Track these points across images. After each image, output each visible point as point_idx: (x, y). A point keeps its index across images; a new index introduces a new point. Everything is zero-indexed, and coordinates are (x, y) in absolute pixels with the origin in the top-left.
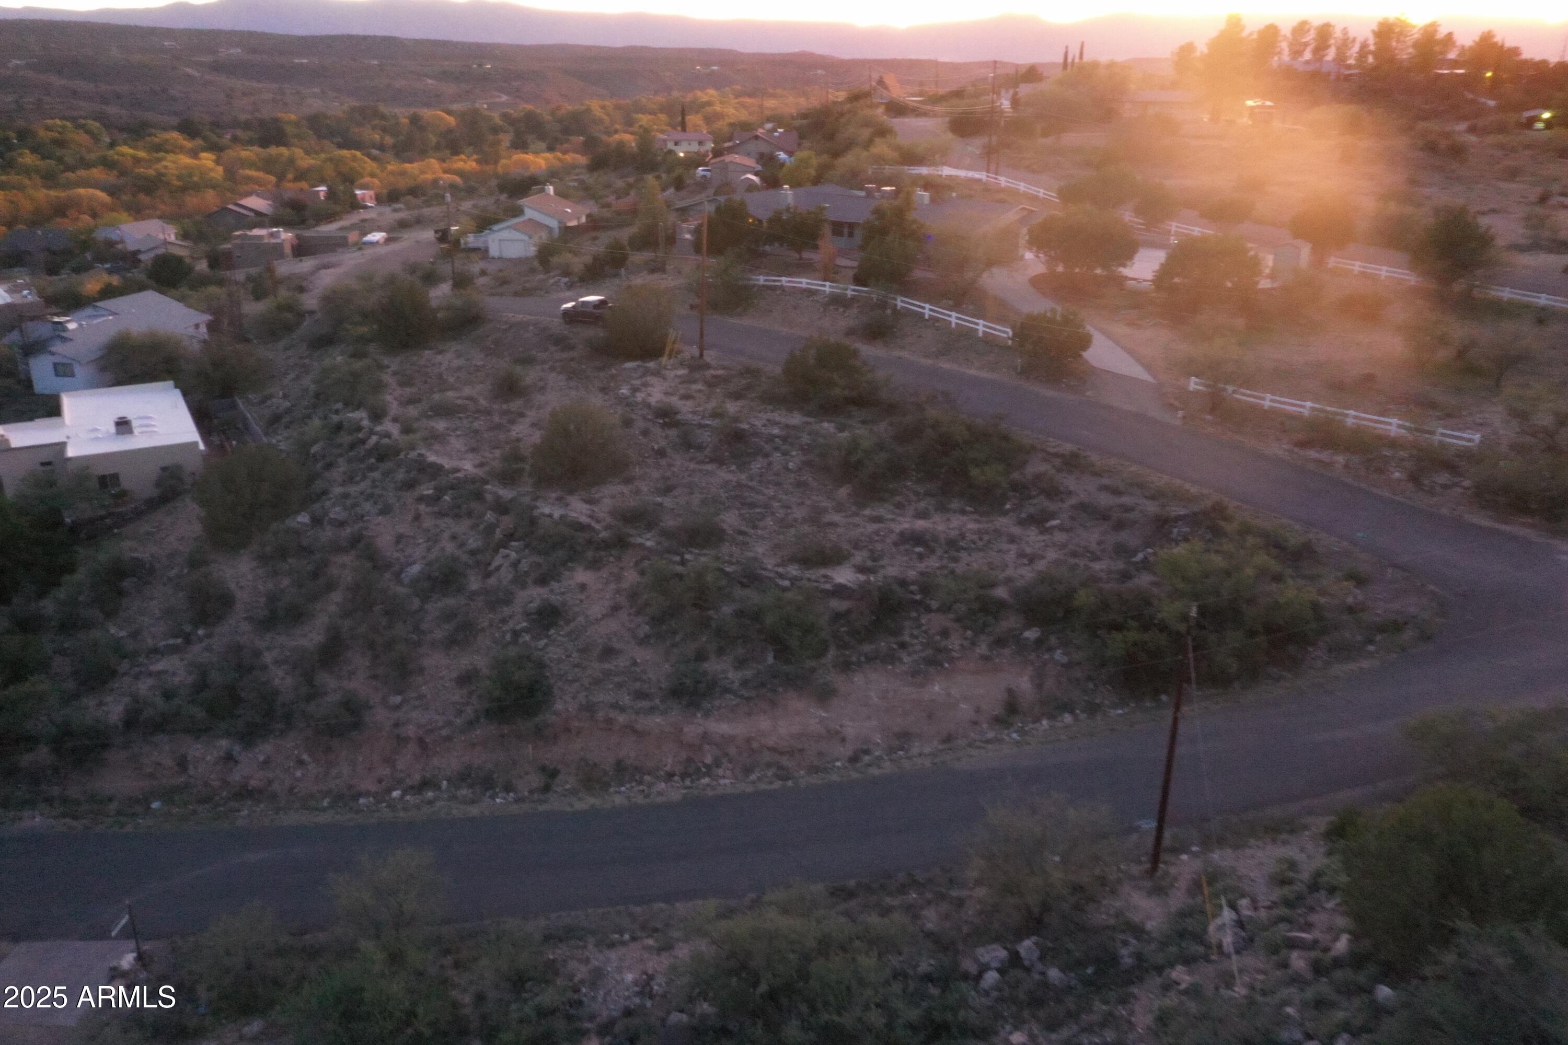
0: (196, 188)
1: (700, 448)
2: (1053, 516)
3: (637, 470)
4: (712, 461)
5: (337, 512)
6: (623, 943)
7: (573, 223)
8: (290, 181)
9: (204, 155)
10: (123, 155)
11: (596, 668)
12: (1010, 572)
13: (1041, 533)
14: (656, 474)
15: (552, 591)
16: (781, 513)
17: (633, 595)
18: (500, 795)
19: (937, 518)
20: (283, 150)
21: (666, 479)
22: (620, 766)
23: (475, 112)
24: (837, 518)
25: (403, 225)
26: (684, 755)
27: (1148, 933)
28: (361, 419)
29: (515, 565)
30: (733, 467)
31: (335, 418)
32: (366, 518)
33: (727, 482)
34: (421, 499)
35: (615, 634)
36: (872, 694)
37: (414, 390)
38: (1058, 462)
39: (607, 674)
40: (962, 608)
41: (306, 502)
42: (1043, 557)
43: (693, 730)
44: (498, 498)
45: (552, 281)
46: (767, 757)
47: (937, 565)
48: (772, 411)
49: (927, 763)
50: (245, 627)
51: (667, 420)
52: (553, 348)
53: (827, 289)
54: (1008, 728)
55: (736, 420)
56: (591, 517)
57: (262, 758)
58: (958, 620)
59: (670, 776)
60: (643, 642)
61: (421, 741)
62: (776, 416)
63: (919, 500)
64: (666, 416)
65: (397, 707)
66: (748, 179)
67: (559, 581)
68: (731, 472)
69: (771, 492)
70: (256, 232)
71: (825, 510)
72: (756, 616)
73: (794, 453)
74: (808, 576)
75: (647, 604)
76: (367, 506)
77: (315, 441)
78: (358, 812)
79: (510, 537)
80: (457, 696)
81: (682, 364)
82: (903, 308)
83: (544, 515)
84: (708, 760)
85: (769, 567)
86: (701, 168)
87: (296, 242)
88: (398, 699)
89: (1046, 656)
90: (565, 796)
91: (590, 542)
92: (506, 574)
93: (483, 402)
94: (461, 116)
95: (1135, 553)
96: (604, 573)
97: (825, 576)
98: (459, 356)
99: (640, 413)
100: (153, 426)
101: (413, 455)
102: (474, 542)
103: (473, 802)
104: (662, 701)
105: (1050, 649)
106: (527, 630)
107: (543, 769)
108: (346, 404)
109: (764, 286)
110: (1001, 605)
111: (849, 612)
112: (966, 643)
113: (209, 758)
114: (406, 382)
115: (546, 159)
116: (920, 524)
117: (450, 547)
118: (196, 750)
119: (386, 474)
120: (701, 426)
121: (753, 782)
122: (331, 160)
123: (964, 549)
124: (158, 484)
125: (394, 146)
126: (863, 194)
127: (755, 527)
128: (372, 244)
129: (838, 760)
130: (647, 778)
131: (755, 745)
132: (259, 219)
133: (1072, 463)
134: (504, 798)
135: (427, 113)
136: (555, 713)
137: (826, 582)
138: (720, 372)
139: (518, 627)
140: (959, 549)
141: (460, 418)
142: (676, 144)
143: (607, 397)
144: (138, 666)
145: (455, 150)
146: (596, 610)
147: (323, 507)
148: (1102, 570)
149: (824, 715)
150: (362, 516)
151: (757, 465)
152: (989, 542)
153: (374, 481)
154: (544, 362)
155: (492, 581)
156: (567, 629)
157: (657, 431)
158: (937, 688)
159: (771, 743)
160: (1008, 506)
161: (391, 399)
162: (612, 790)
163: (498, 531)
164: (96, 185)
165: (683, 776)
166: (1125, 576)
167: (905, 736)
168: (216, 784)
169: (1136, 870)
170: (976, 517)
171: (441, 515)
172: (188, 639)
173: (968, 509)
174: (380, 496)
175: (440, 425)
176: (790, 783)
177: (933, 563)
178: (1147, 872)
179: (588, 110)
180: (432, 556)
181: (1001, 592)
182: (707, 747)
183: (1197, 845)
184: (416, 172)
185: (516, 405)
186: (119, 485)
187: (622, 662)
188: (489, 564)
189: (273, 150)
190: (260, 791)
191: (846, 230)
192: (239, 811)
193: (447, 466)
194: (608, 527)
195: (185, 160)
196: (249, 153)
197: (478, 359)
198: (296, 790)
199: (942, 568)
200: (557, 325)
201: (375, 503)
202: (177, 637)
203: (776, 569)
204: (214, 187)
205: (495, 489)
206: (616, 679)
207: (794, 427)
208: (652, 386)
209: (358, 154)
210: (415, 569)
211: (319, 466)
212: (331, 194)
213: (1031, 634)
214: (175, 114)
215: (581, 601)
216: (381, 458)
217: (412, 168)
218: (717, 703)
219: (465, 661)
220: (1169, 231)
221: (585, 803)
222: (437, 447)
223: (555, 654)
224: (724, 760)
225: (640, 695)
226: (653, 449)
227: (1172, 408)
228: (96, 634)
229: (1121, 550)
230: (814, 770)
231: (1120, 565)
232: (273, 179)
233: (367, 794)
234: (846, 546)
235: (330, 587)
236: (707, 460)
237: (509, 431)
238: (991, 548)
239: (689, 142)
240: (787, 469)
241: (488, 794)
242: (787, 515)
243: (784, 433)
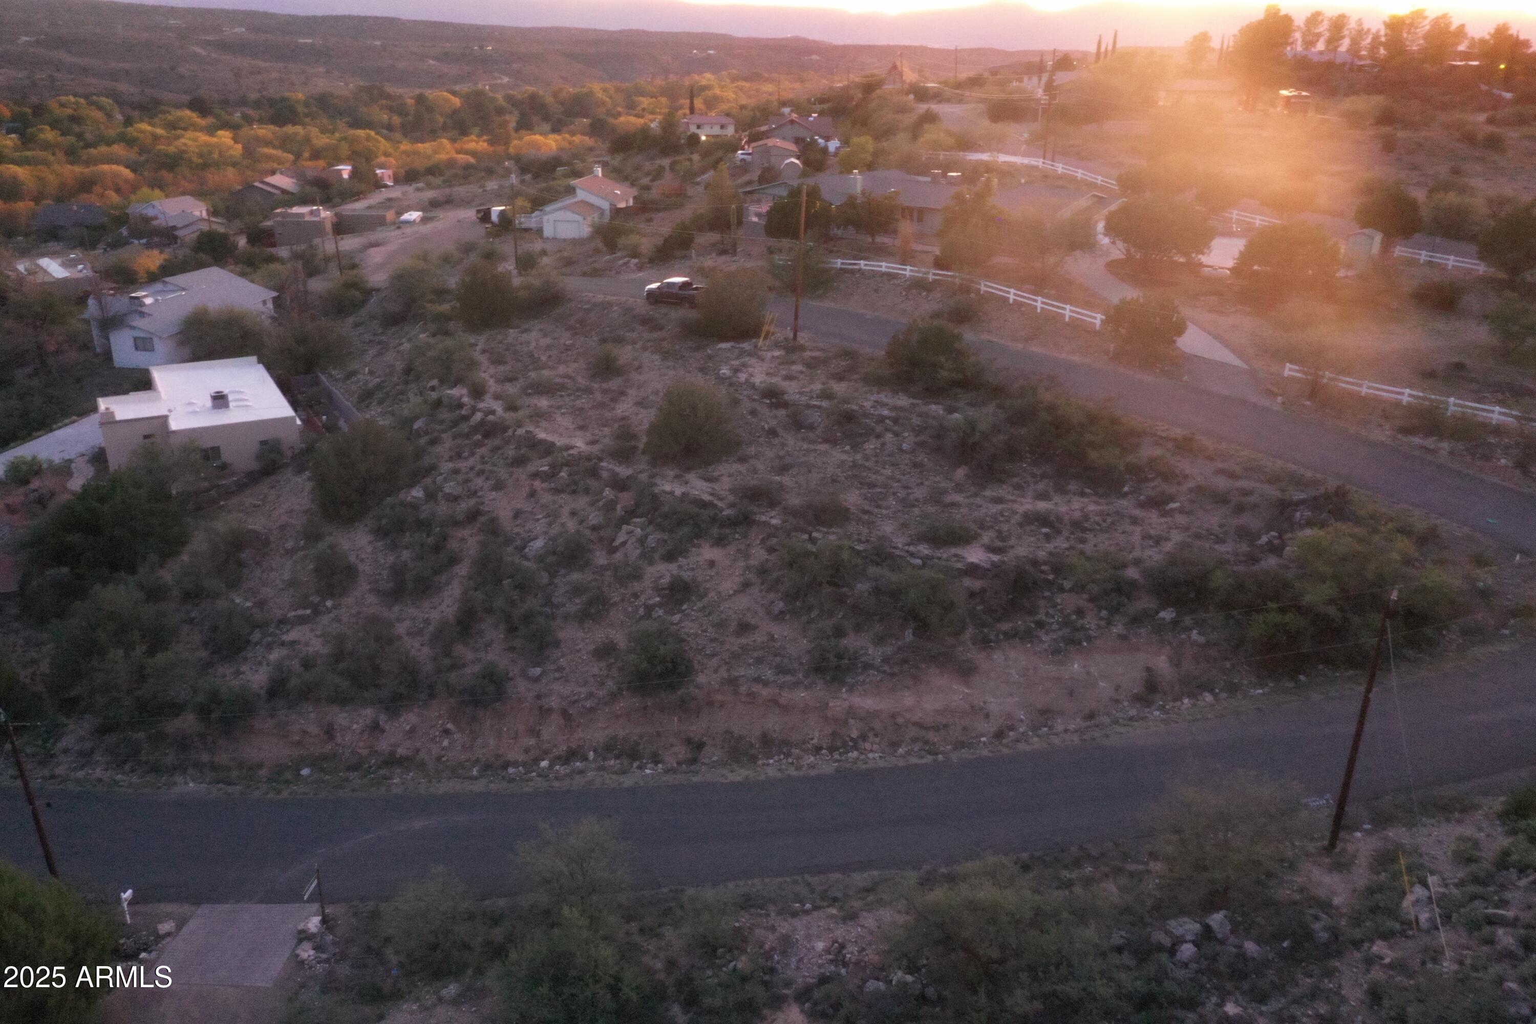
0: (217, 165)
1: (811, 428)
2: (1172, 499)
3: (752, 450)
4: (825, 441)
5: (450, 487)
6: (806, 912)
7: (622, 205)
8: (306, 160)
9: (220, 133)
10: (142, 132)
11: (735, 643)
12: (1137, 553)
13: (1163, 516)
14: (770, 454)
15: (680, 567)
16: (902, 494)
17: (762, 571)
18: (649, 766)
19: (1057, 499)
20: (298, 129)
21: (781, 458)
22: (766, 740)
23: (480, 94)
24: (958, 498)
25: (434, 204)
26: (829, 730)
27: (1337, 908)
28: (461, 396)
29: (642, 541)
30: (848, 448)
31: (434, 395)
32: (480, 494)
33: (843, 462)
34: (535, 475)
35: (749, 609)
36: (1013, 671)
37: (508, 368)
38: (1170, 445)
39: (745, 649)
40: (1094, 588)
41: (415, 477)
42: (1168, 539)
43: (838, 704)
44: (615, 475)
45: (621, 262)
46: (912, 732)
47: (1065, 545)
48: (879, 393)
49: (1076, 739)
50: (371, 599)
51: (774, 400)
52: (640, 328)
53: (908, 273)
54: (1149, 707)
55: (847, 401)
56: (712, 494)
57: (408, 728)
58: (1091, 600)
59: (818, 750)
60: (779, 617)
61: (565, 714)
62: (884, 397)
63: (1036, 483)
64: (773, 396)
65: (537, 680)
66: (793, 163)
67: (686, 558)
68: (845, 452)
69: (888, 472)
70: (296, 210)
71: (945, 492)
72: (895, 594)
73: (906, 434)
74: (939, 555)
75: (777, 581)
76: (479, 482)
77: (417, 418)
78: (511, 781)
79: (631, 513)
80: (596, 668)
81: (777, 345)
82: (986, 292)
83: (664, 492)
84: (854, 734)
85: (900, 546)
86: (740, 152)
87: (335, 220)
88: (538, 671)
89: (1183, 636)
90: (714, 767)
91: (714, 519)
92: (633, 552)
93: (582, 381)
94: (466, 97)
95: (1259, 537)
96: (732, 550)
97: (956, 555)
98: (545, 335)
99: (745, 393)
100: (246, 400)
101: (520, 432)
102: (595, 518)
103: (623, 772)
104: (806, 676)
105: (1188, 629)
106: (660, 605)
107: (689, 741)
108: (442, 382)
109: (841, 269)
110: (1133, 584)
111: (983, 590)
112: (1103, 623)
113: (355, 726)
114: (498, 361)
115: (556, 141)
116: (1042, 505)
117: (572, 525)
118: (341, 717)
119: (495, 449)
120: (808, 406)
121: (902, 756)
122: (345, 139)
123: (1090, 530)
124: (259, 457)
125: (403, 126)
126: (928, 179)
127: (879, 507)
128: (407, 222)
129: (983, 736)
130: (796, 751)
131: (900, 720)
132: (286, 197)
133: (1185, 446)
134: (652, 769)
135: (432, 94)
136: (697, 687)
137: (958, 561)
138: (817, 354)
139: (651, 602)
140: (1084, 530)
141: (562, 396)
142: (699, 127)
143: (708, 377)
144: (270, 635)
145: (463, 131)
146: (728, 586)
147: (434, 482)
148: (1228, 553)
149: (966, 691)
150: (476, 492)
151: (871, 446)
152: (1113, 523)
153: (483, 457)
154: (634, 343)
155: (618, 556)
156: (700, 605)
157: (764, 411)
158: (1076, 666)
159: (916, 718)
160: (1126, 489)
161: (487, 374)
162: (760, 762)
163: (619, 507)
164: (117, 162)
165: (832, 749)
166: (1252, 559)
167: (1047, 714)
168: (364, 752)
169: (1311, 847)
170: (1094, 498)
171: (557, 491)
172: (316, 612)
173: (1088, 491)
174: (492, 472)
175: (543, 403)
176: (940, 757)
177: (1060, 543)
178: (1325, 849)
179: (591, 93)
180: (554, 531)
181: (1132, 573)
182: (851, 721)
183: (1369, 824)
184: (429, 152)
185: (615, 384)
186: (219, 457)
187: (759, 637)
188: (614, 540)
189: (289, 129)
190: (407, 758)
191: (915, 215)
192: (391, 778)
193: (558, 444)
194: (732, 505)
195: (203, 138)
196: (264, 131)
197: (566, 338)
198: (444, 759)
199: (1071, 548)
200: (642, 308)
201: (487, 479)
202: (305, 608)
203: (906, 548)
204: (234, 165)
205: (611, 466)
206: (756, 654)
207: (902, 409)
208: (751, 366)
209: (372, 133)
210: (539, 544)
211: (423, 441)
212: (354, 174)
213: (1167, 615)
214: (185, 92)
215: (711, 577)
216: (487, 435)
217: (425, 147)
218: (861, 678)
219: (600, 634)
220: (1231, 219)
221: (739, 774)
222: (543, 424)
223: (691, 628)
224: (871, 735)
225: (781, 670)
226: (763, 428)
227: (1270, 394)
228: (221, 604)
229: (1244, 534)
230: (959, 745)
231: (1244, 548)
232: (291, 157)
233: (516, 764)
234: (973, 527)
235: (454, 560)
236: (820, 440)
237: (614, 409)
238: (1116, 530)
239: (712, 125)
240: (901, 450)
241: (635, 765)
242: (908, 494)
243: (894, 414)
